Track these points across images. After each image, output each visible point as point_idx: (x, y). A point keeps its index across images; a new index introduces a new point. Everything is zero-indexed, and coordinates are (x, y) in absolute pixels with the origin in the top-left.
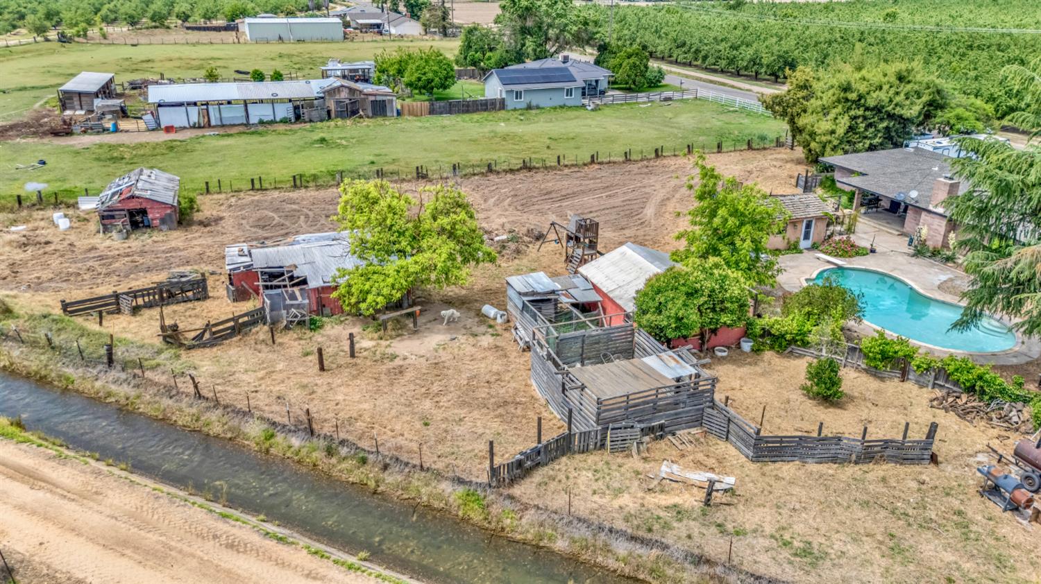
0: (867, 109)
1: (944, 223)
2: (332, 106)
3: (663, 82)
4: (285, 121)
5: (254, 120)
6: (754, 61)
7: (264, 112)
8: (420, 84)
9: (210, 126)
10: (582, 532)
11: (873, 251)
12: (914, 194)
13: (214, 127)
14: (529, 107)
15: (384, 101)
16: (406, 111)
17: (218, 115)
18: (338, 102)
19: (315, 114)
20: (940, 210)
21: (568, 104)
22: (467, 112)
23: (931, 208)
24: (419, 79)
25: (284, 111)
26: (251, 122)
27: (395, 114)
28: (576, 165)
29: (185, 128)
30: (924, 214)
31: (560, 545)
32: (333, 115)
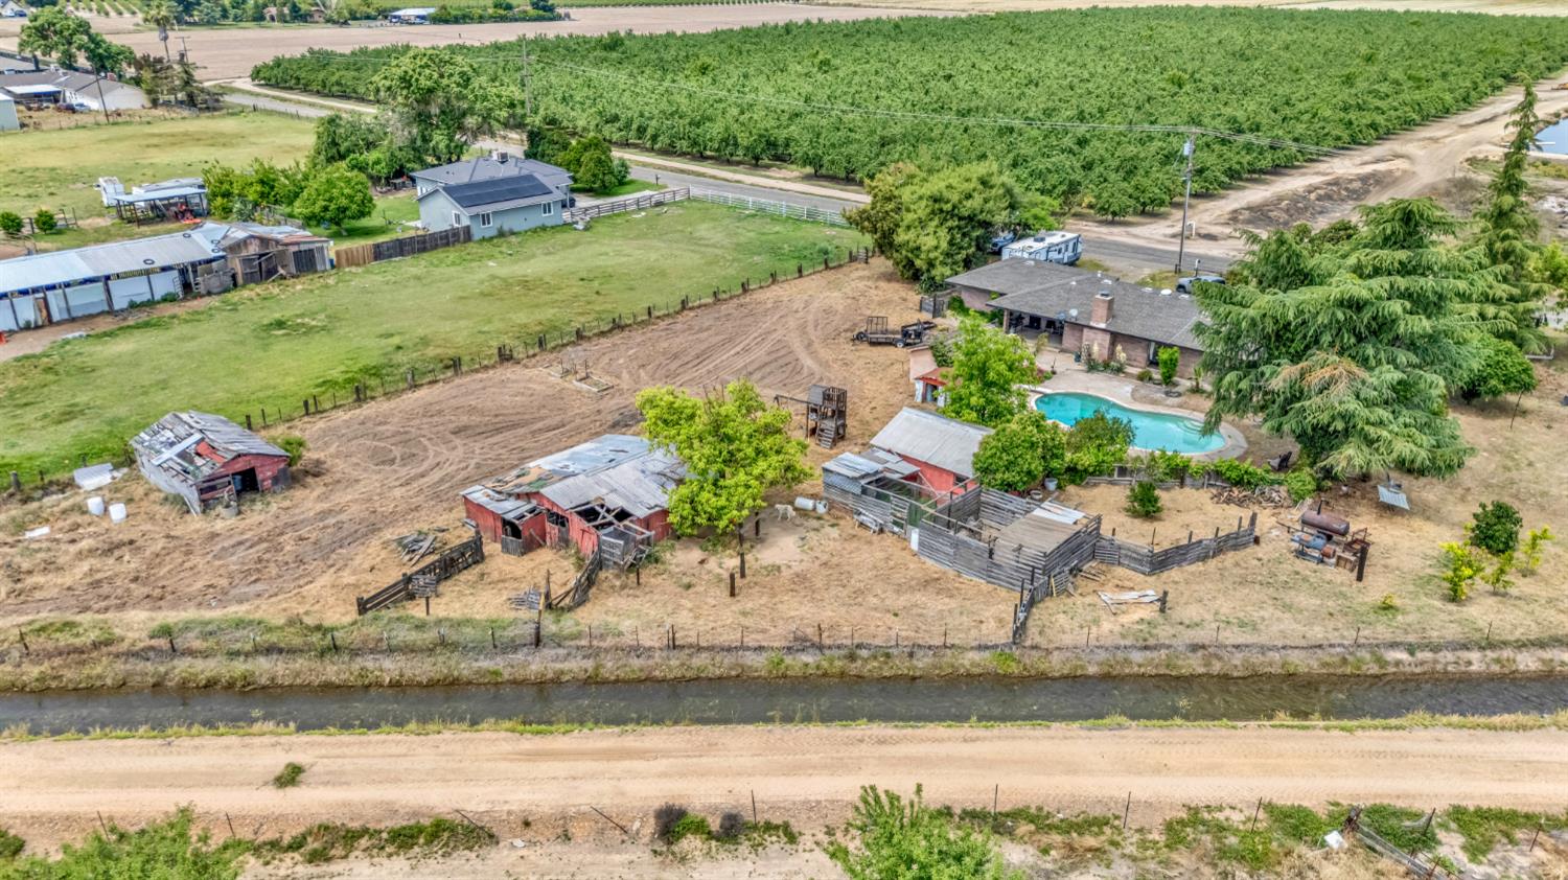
0: (960, 219)
1: (1108, 337)
2: (239, 268)
3: (629, 178)
4: (169, 299)
5: (120, 303)
6: (729, 141)
7: (138, 290)
8: (328, 215)
9: (50, 322)
10: (1102, 655)
11: (1054, 373)
12: (1074, 313)
13: (59, 323)
14: (501, 234)
15: (311, 250)
16: (344, 261)
17: (63, 305)
18: (247, 261)
19: (214, 283)
20: (1103, 326)
21: (549, 223)
22: (424, 250)
23: (1092, 324)
24: (326, 209)
25: (167, 284)
26: (117, 307)
27: (328, 266)
28: (668, 315)
29: (11, 332)
30: (1086, 330)
31: (1092, 670)
32: (240, 280)
